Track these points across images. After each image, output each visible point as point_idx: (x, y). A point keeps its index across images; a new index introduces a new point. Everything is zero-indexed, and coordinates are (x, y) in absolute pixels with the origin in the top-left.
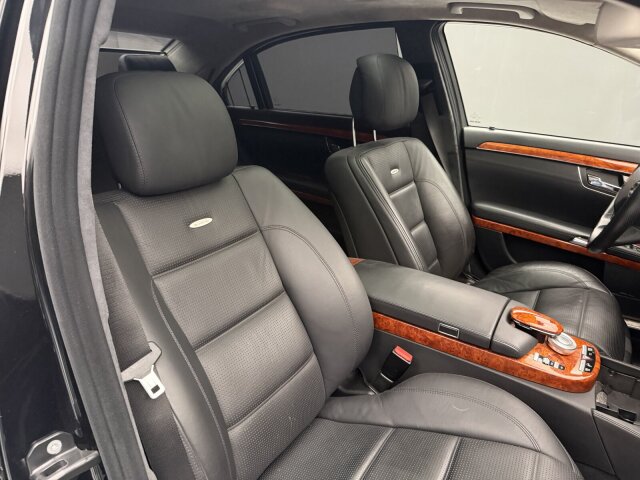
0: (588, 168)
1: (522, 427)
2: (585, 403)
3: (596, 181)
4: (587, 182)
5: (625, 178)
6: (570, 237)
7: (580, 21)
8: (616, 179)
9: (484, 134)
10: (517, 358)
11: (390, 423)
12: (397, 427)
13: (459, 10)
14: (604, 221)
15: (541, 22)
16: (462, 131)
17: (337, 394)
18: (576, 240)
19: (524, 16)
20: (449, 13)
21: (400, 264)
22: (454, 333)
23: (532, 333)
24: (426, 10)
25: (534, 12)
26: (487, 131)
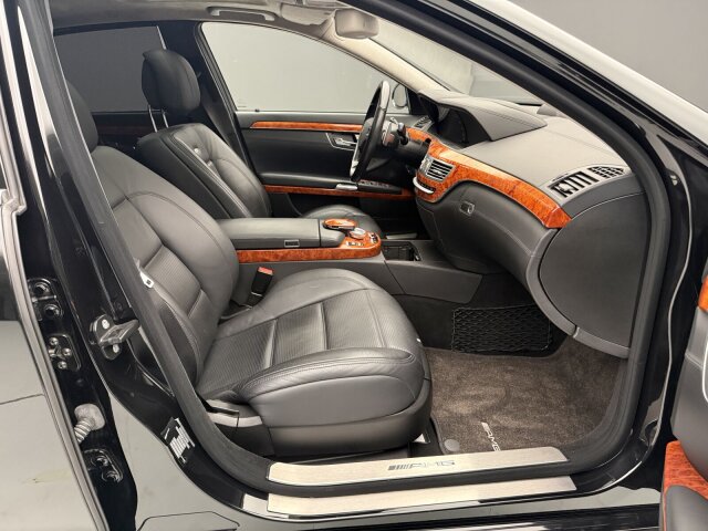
0: (333, 132)
1: (353, 280)
2: (380, 259)
3: (341, 141)
4: (335, 143)
5: (357, 137)
6: (333, 186)
7: (308, 23)
8: (351, 138)
9: (253, 116)
10: (337, 246)
11: (272, 317)
12: (277, 318)
13: (217, 13)
14: (355, 163)
15: (280, 23)
16: (235, 115)
17: (221, 322)
18: (339, 186)
19: (269, 18)
20: (208, 14)
21: (232, 217)
22: (296, 243)
23: (341, 230)
24: (189, 12)
25: (275, 15)
26: (254, 113)
